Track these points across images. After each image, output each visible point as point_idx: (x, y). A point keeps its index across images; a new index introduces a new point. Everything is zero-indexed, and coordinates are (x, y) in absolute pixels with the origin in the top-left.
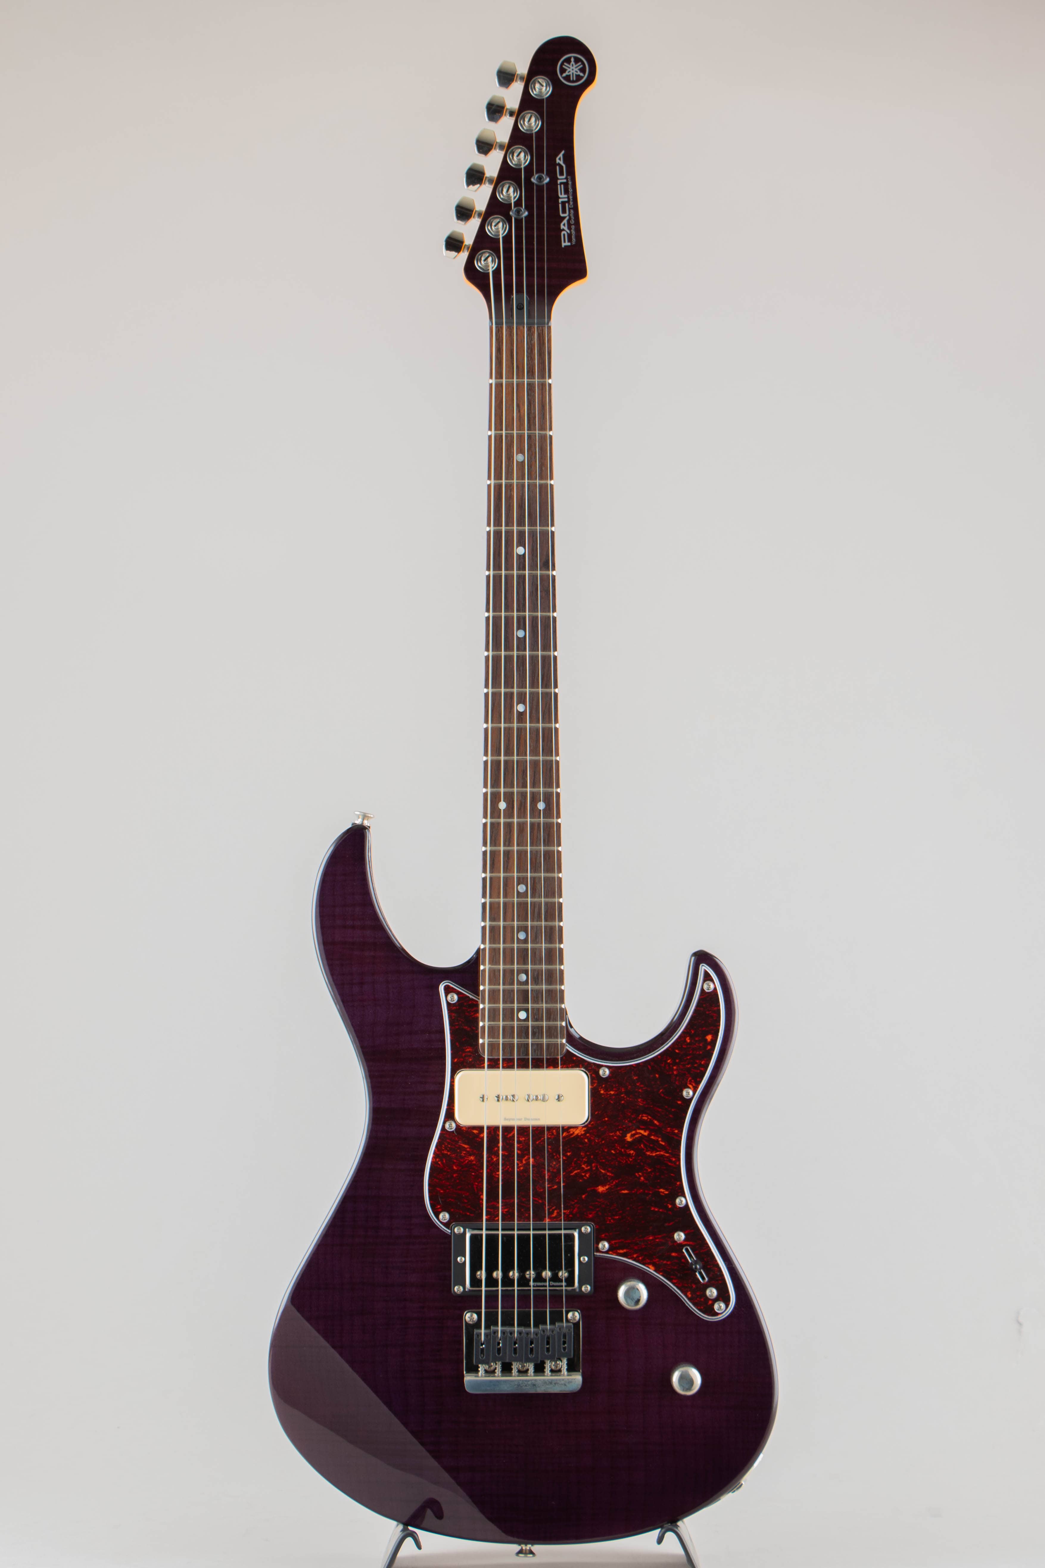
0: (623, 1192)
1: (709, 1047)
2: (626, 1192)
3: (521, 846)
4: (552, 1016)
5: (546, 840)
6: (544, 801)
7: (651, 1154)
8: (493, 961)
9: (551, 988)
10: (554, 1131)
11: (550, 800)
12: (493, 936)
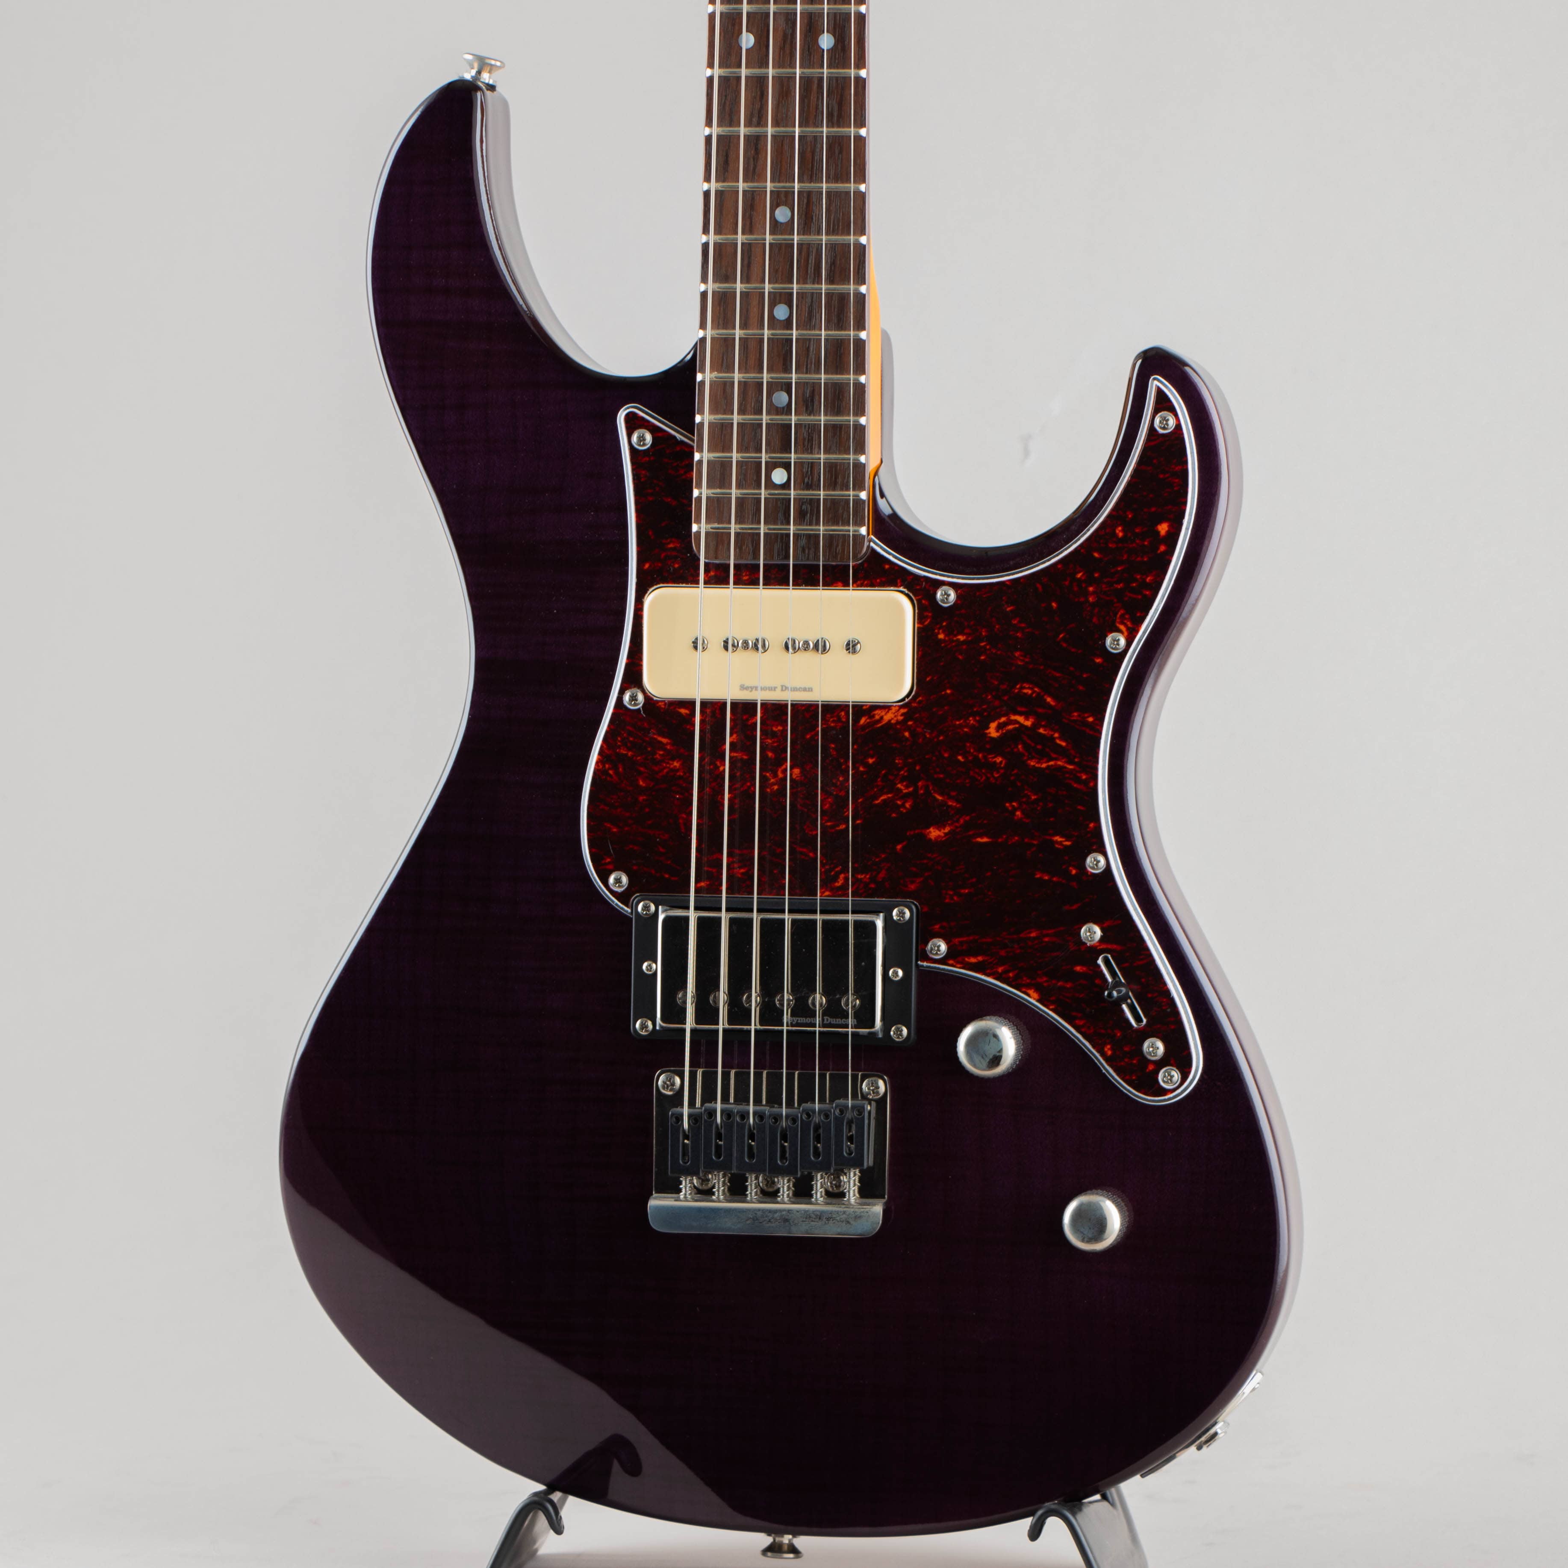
0: (979, 840)
1: (1162, 548)
2: (985, 840)
3: (783, 127)
4: (839, 480)
5: (836, 114)
6: (833, 31)
7: (1037, 765)
8: (722, 365)
9: (837, 421)
10: (841, 714)
11: (844, 30)
12: (719, 313)
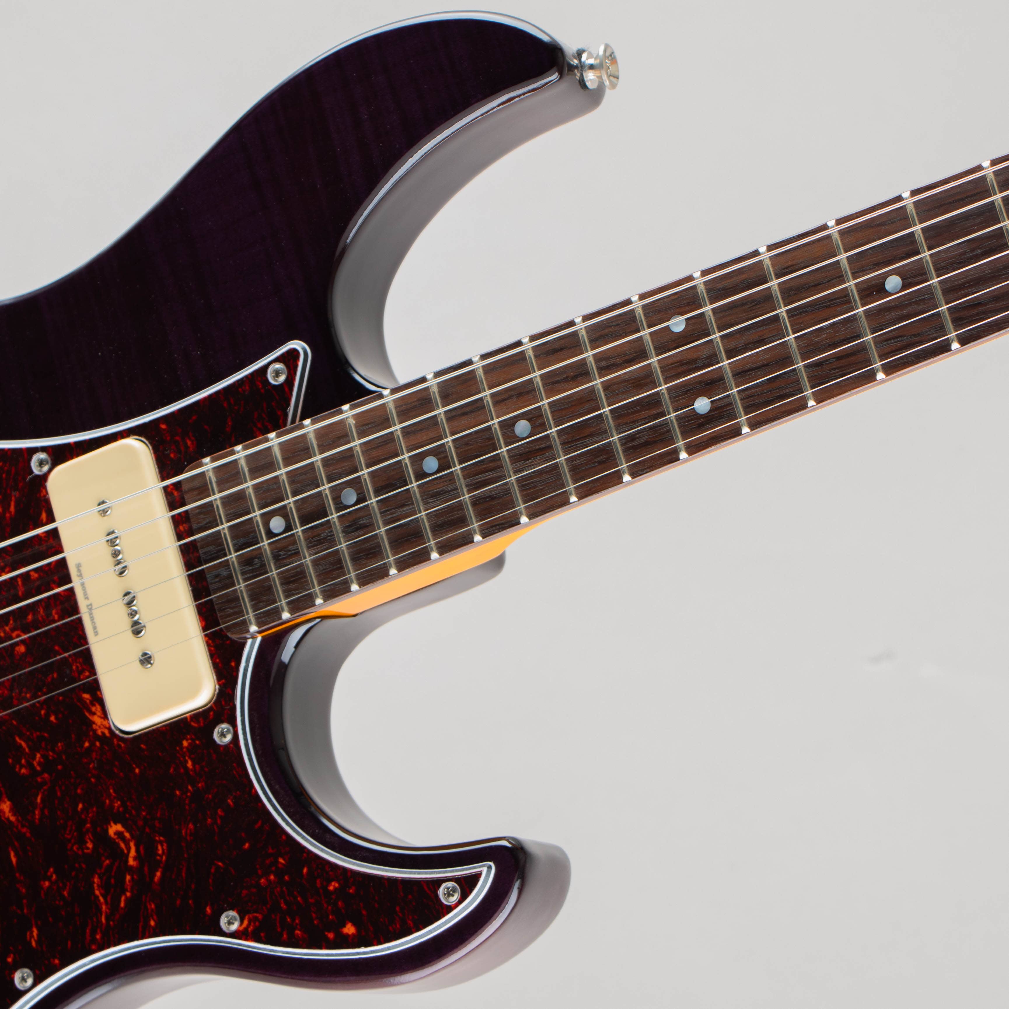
0: (12, 854)
1: (331, 935)
2: (14, 860)
3: (605, 395)
4: (292, 586)
5: (635, 443)
6: (713, 408)
7: (95, 885)
8: (363, 425)
9: (346, 561)
10: (86, 671)
11: (720, 419)
12: (411, 403)
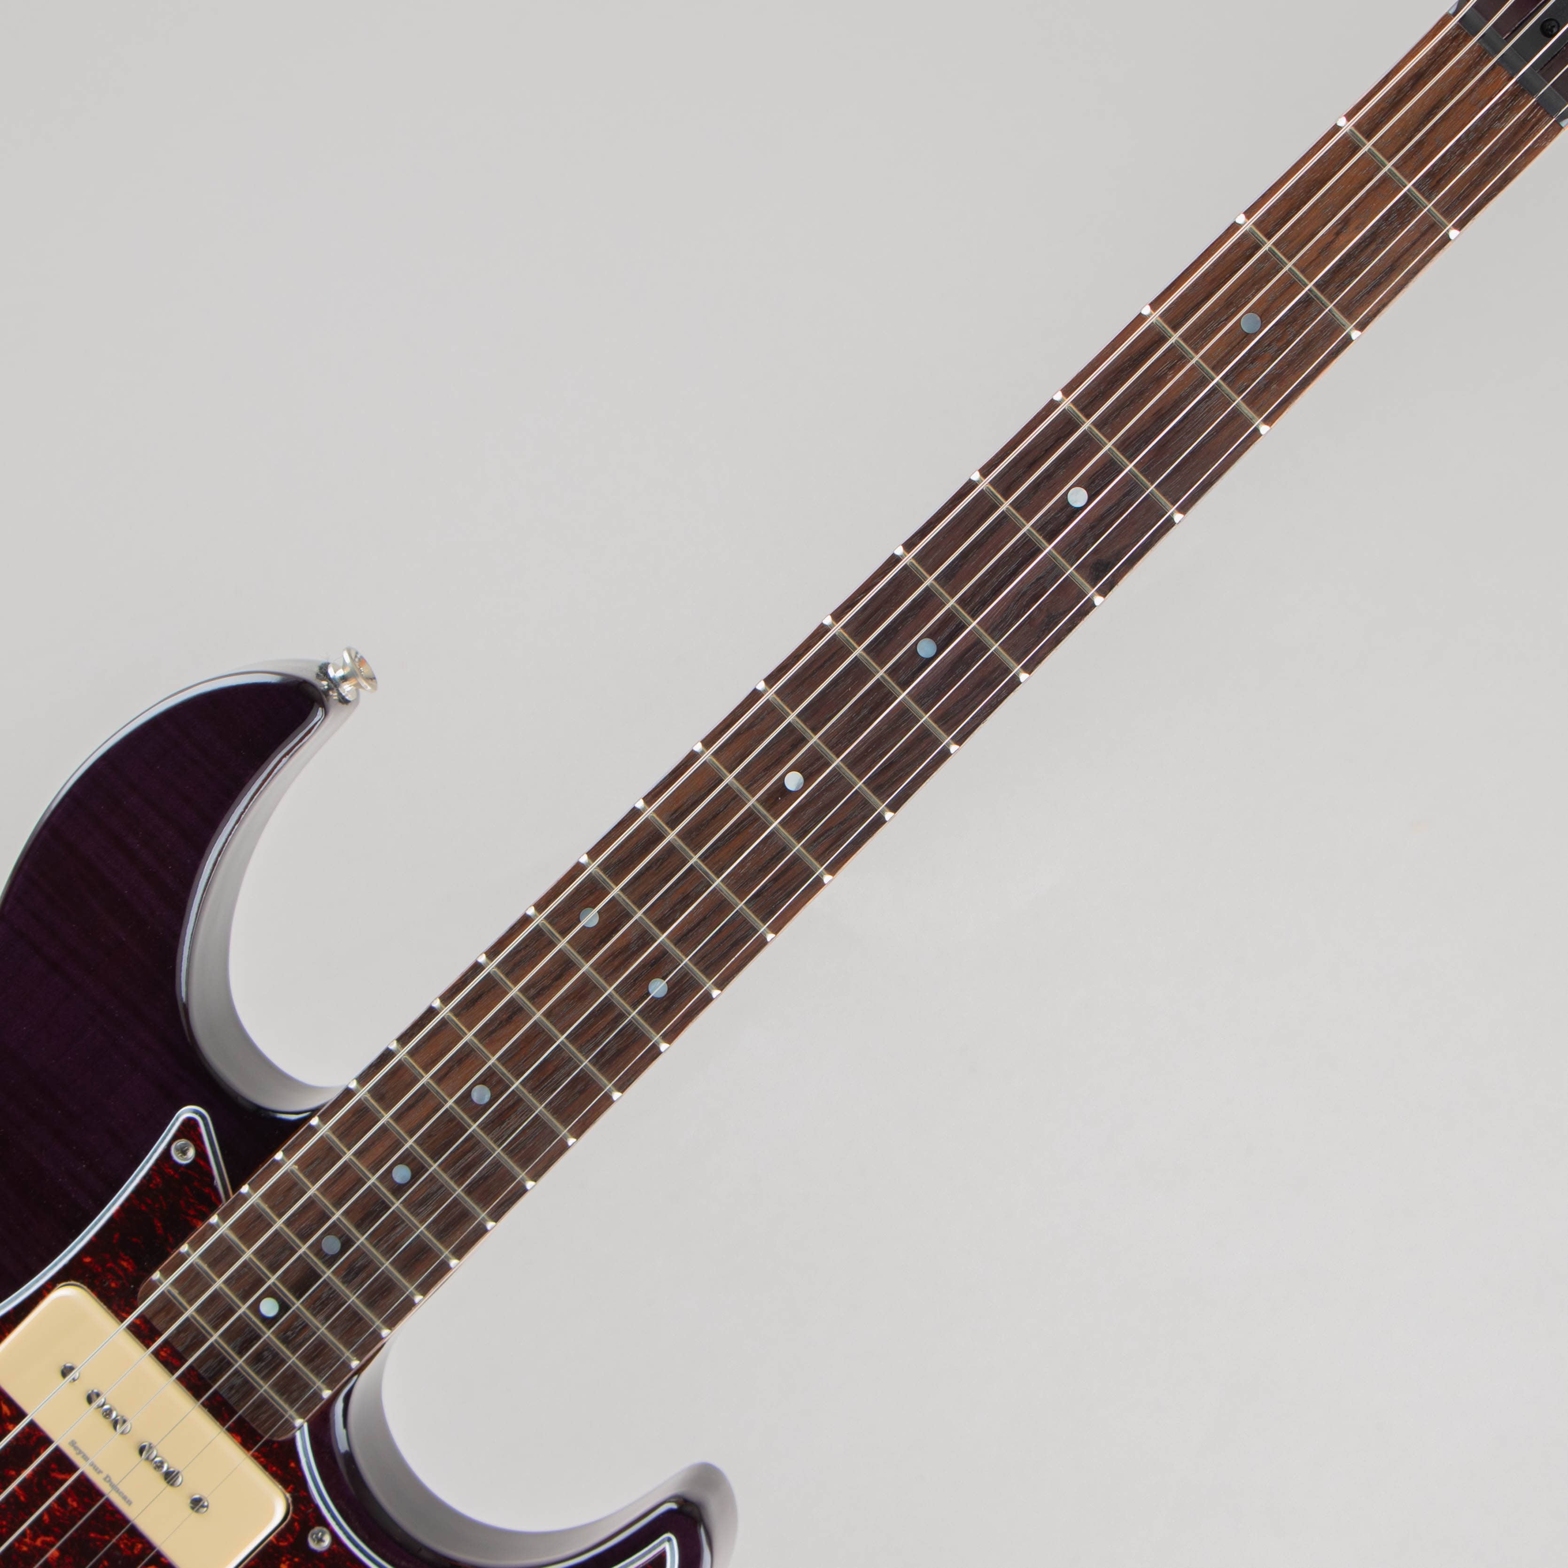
3: (551, 1023)
4: (318, 1361)
5: (607, 1056)
6: (671, 986)
8: (308, 1166)
9: (363, 1312)
10: (137, 1544)
11: (683, 994)
12: (348, 1121)
